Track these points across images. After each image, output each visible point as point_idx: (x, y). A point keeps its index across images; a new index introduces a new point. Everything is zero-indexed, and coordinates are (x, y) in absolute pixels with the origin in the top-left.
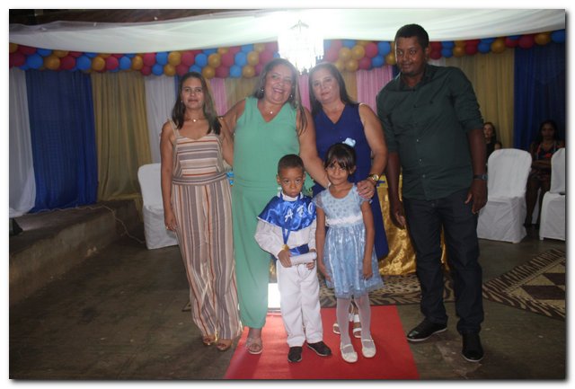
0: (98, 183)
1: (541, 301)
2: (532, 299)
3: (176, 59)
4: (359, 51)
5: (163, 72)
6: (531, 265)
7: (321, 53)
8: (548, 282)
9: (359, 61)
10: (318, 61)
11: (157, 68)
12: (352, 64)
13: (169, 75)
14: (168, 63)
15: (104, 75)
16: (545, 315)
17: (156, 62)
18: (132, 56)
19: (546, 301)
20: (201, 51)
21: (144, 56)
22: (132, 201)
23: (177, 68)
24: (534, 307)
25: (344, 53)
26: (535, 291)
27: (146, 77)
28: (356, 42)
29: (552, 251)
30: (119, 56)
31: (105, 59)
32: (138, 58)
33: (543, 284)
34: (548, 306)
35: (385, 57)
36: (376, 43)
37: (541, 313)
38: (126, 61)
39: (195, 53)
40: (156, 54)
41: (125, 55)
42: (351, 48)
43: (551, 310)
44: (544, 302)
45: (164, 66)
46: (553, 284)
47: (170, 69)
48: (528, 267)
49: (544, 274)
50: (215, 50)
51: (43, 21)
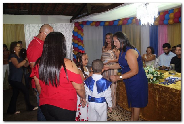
51: (90, 14)
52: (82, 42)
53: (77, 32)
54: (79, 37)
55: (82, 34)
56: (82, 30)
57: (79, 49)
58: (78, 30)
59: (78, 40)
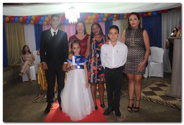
0: (7, 60)
1: (147, 96)
2: (145, 96)
3: (34, 18)
4: (94, 17)
5: (30, 23)
6: (146, 85)
7: (79, 17)
8: (150, 90)
9: (94, 20)
10: (78, 20)
11: (28, 22)
12: (92, 21)
13: (32, 24)
14: (31, 20)
15: (9, 23)
16: (148, 101)
17: (27, 19)
18: (19, 17)
19: (149, 96)
20: (42, 16)
21: (23, 17)
22: (20, 66)
23: (34, 21)
24: (145, 98)
25: (89, 17)
26: (146, 93)
27: (24, 25)
28: (93, 14)
29: (153, 80)
30: (14, 17)
31: (9, 18)
32: (21, 18)
33: (149, 91)
34: (149, 98)
35: (102, 19)
36: (99, 14)
37: (147, 100)
38: (17, 18)
39: (40, 16)
40: (27, 16)
41: (16, 17)
42: (91, 16)
43: (150, 99)
44: (148, 97)
45: (30, 21)
46: (152, 91)
47: (32, 22)
48: (145, 86)
49: (150, 88)
50: (47, 16)
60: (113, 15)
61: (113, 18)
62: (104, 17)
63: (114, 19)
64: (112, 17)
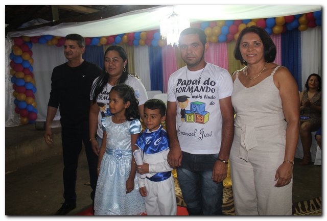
3: (144, 36)
5: (139, 44)
13: (142, 46)
14: (140, 38)
17: (134, 38)
18: (122, 36)
21: (128, 35)
23: (145, 41)
31: (107, 38)
32: (125, 37)
35: (271, 28)
40: (134, 33)
41: (118, 35)
47: (142, 42)
51: (57, 23)
52: (32, 75)
53: (21, 56)
54: (26, 66)
55: (30, 61)
56: (31, 53)
57: (27, 90)
58: (23, 52)
59: (23, 71)
60: (298, 19)
61: (299, 24)
62: (275, 25)
63: (302, 26)
64: (294, 24)
